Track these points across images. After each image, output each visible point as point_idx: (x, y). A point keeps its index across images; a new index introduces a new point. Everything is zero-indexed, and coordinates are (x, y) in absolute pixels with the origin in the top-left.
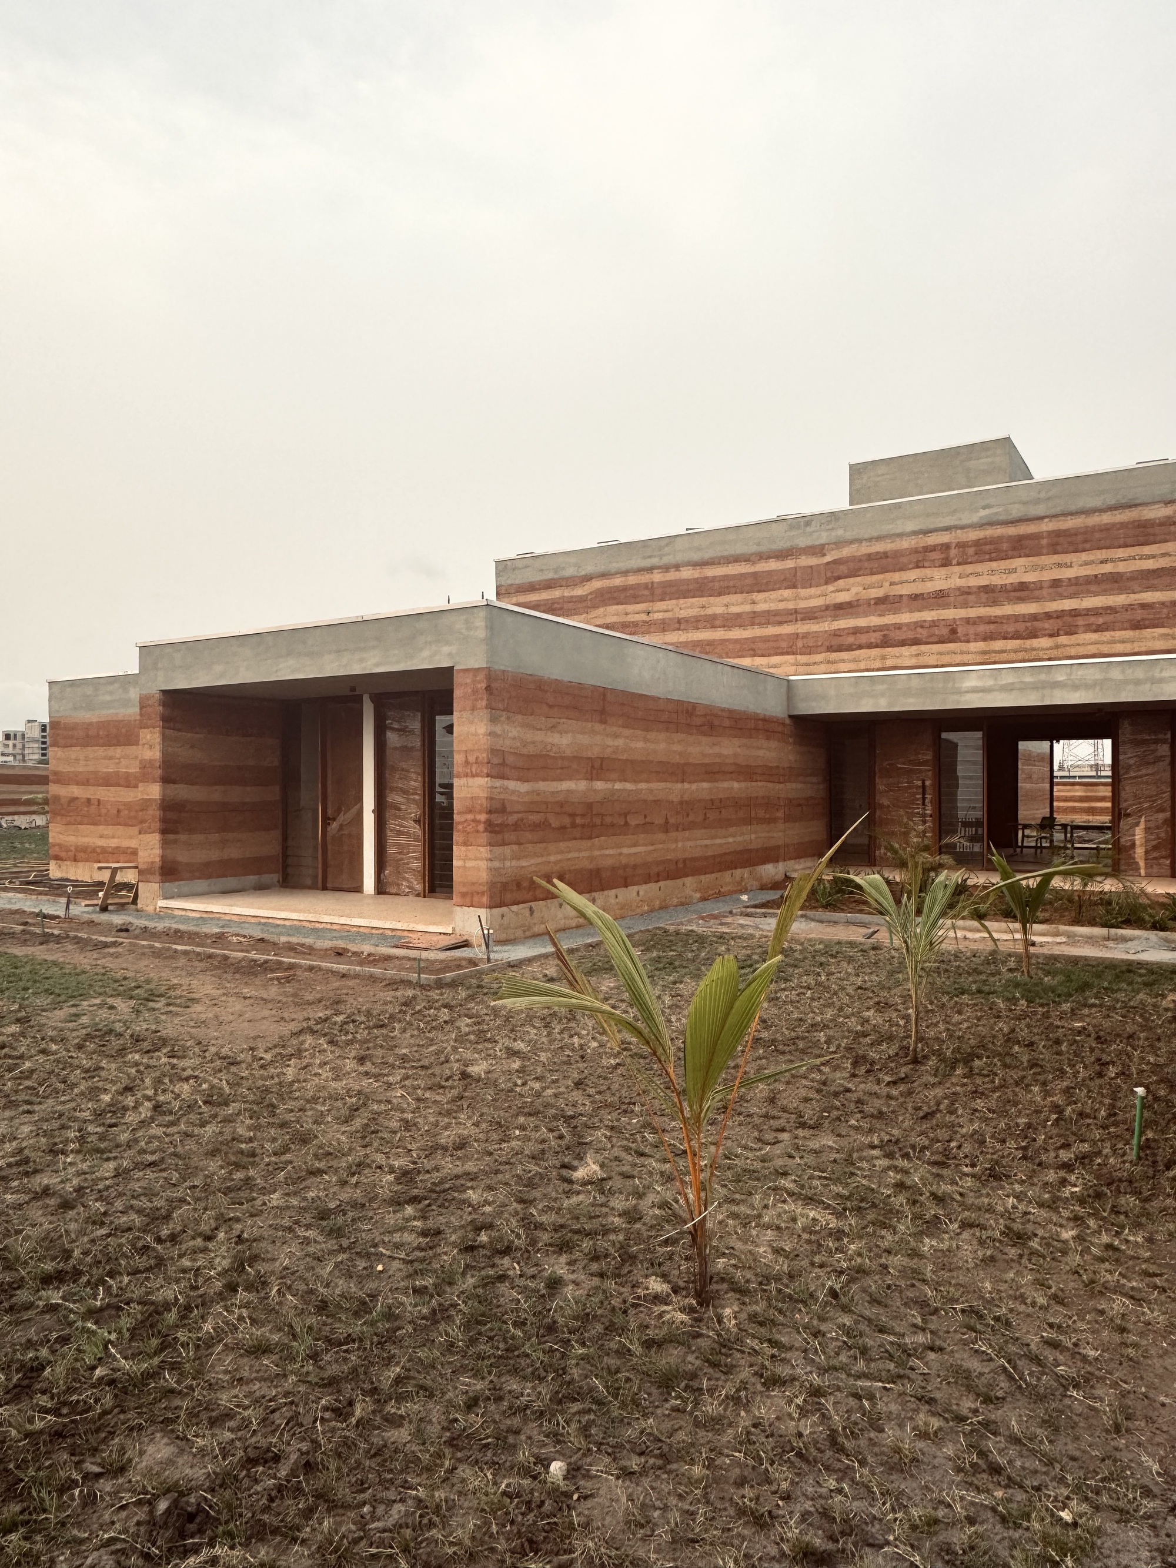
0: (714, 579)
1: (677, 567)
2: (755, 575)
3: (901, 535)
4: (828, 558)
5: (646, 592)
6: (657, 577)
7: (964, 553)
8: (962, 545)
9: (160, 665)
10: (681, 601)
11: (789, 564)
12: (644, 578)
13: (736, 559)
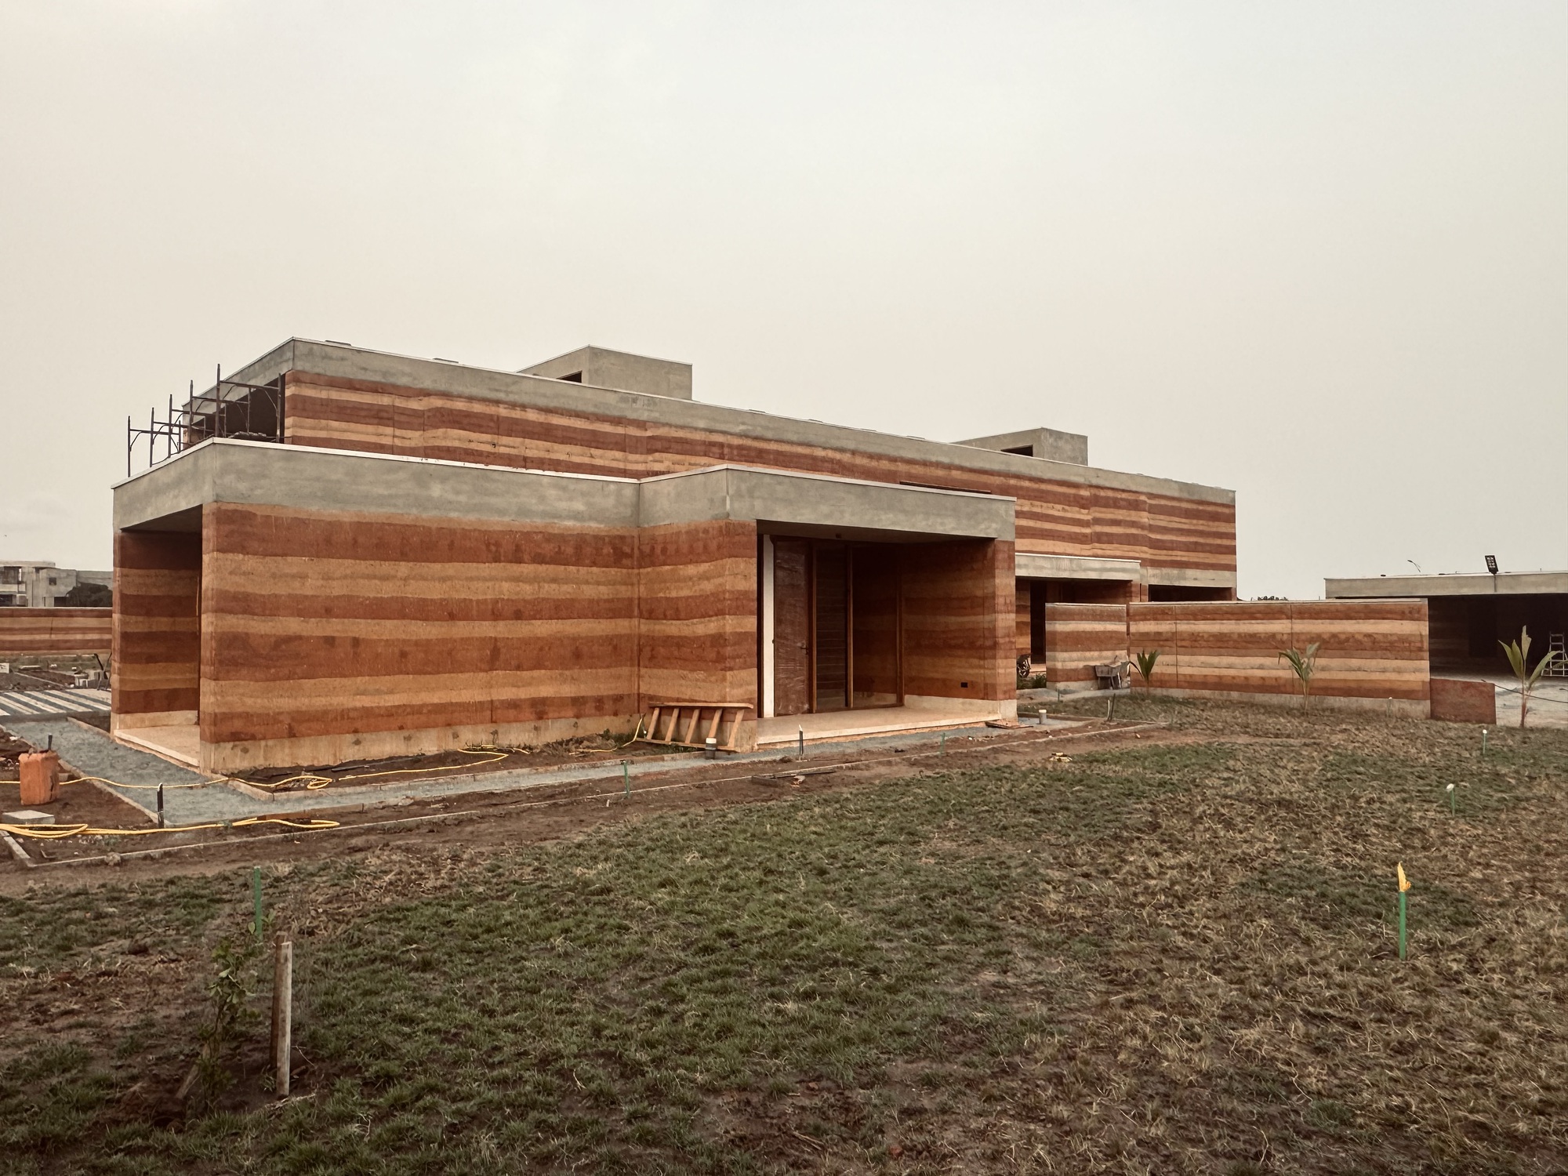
0: (557, 427)
1: (524, 407)
2: (594, 432)
3: (696, 429)
4: (649, 433)
5: (492, 424)
6: (503, 411)
7: (732, 453)
8: (730, 446)
9: (757, 494)
10: (527, 441)
11: (620, 430)
12: (491, 410)
13: (578, 415)
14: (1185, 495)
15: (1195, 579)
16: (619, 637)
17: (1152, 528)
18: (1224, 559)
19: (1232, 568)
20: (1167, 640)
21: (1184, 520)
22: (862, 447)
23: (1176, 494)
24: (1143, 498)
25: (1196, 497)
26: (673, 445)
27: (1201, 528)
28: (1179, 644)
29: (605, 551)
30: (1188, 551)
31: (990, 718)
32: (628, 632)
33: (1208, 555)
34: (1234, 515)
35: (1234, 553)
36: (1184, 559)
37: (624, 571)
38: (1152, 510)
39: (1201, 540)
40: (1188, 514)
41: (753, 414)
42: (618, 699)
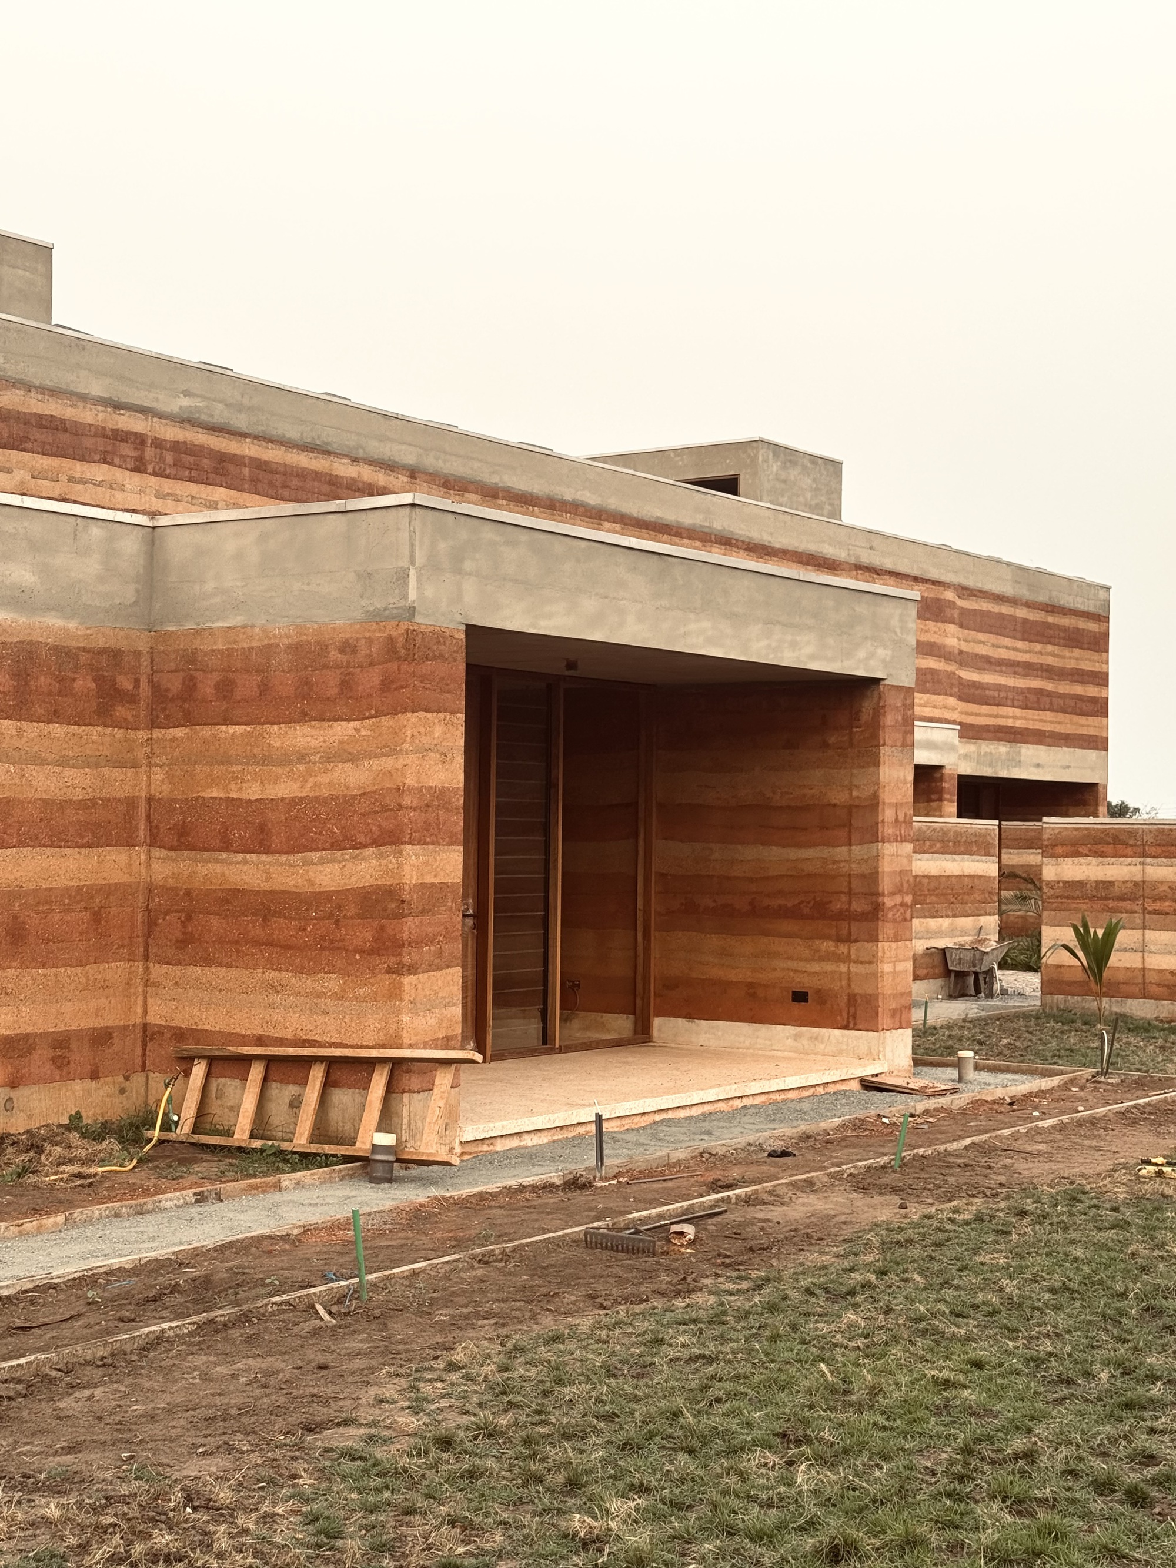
3: (84, 398)
7: (162, 459)
8: (159, 444)
9: (468, 565)
14: (1025, 593)
15: (1038, 765)
16: (108, 890)
17: (964, 659)
18: (1085, 725)
19: (1100, 743)
20: (1122, 898)
21: (1020, 644)
22: (431, 462)
23: (1006, 589)
24: (950, 595)
25: (1042, 598)
26: (36, 434)
27: (1050, 661)
28: (1151, 906)
29: (79, 684)
30: (1027, 708)
31: (867, 1070)
32: (125, 879)
33: (1061, 716)
34: (1106, 635)
35: (1106, 715)
36: (1019, 724)
37: (119, 733)
38: (968, 621)
39: (1049, 686)
40: (1030, 632)
41: (210, 373)
42: (102, 1038)
